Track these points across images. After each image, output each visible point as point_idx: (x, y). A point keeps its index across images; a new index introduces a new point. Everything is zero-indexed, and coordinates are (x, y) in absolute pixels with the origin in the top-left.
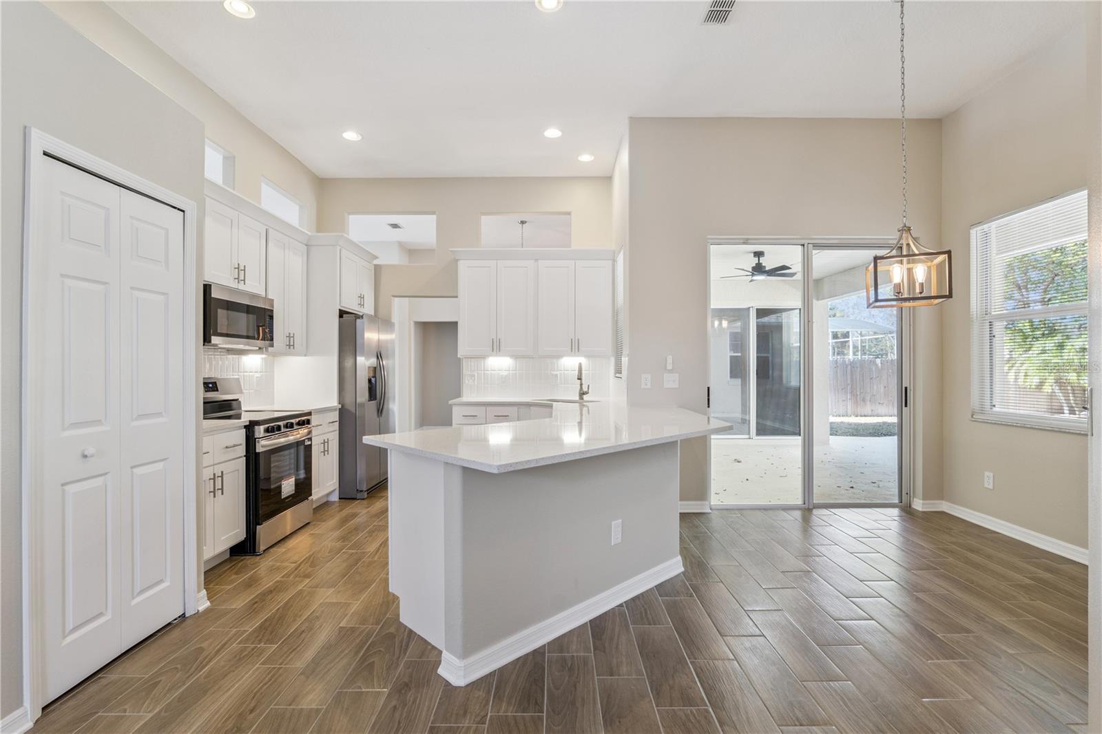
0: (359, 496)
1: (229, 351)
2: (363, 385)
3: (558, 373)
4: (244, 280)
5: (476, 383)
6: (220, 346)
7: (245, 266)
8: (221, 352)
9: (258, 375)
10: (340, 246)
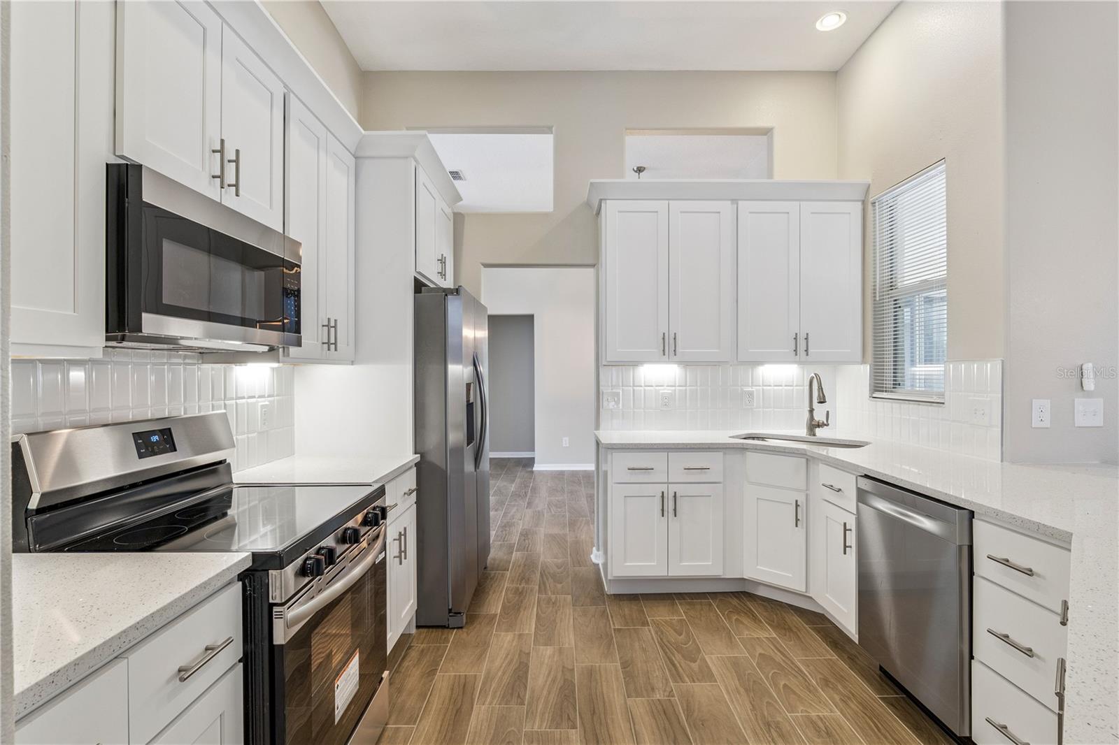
0: (453, 621)
1: (206, 355)
2: (457, 414)
3: (754, 389)
4: (236, 185)
5: (621, 405)
6: (183, 342)
7: (237, 151)
8: (185, 357)
9: (265, 402)
10: (416, 161)
